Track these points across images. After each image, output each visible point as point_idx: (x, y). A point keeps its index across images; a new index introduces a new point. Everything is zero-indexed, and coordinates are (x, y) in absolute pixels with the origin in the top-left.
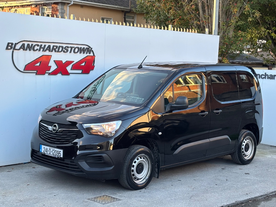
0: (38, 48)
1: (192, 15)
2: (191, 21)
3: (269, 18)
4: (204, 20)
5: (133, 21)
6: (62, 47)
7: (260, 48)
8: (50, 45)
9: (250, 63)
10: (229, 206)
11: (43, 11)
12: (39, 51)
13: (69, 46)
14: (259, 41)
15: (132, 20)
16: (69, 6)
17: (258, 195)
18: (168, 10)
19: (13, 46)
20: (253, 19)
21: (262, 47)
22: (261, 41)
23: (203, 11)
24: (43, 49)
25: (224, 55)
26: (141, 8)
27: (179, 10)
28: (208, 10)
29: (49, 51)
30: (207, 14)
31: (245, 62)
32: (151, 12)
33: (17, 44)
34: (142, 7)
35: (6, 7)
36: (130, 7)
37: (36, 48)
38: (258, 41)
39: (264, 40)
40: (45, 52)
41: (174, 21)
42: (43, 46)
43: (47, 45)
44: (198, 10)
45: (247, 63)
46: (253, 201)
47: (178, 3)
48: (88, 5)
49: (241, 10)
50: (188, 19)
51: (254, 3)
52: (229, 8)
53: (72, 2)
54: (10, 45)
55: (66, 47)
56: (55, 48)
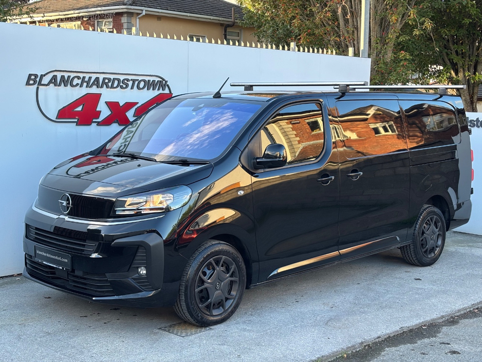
0: (79, 82)
1: (328, 26)
2: (326, 38)
3: (446, 31)
4: (346, 35)
6: (119, 80)
7: (433, 77)
8: (99, 78)
11: (99, 26)
12: (80, 87)
13: (130, 77)
14: (432, 67)
15: (238, 38)
16: (139, 18)
18: (290, 20)
19: (38, 79)
20: (422, 32)
21: (437, 77)
22: (435, 66)
23: (345, 20)
24: (88, 83)
26: (249, 19)
27: (308, 20)
28: (353, 19)
29: (97, 87)
30: (351, 26)
32: (265, 25)
33: (44, 75)
34: (251, 18)
36: (233, 18)
37: (76, 81)
38: (431, 66)
39: (440, 65)
40: (90, 89)
41: (299, 37)
42: (86, 79)
43: (94, 76)
44: (338, 20)
46: (429, 326)
47: (305, 9)
48: (169, 15)
49: (404, 19)
50: (321, 33)
51: (425, 7)
52: (385, 16)
53: (144, 12)
54: (33, 77)
55: (125, 79)
56: (107, 81)
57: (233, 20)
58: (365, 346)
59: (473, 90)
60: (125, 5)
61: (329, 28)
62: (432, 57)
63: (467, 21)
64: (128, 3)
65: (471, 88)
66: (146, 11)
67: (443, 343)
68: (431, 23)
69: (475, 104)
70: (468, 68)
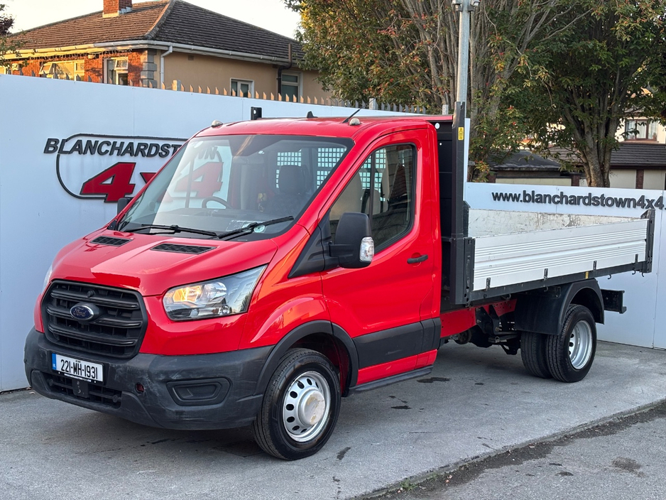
0: (109, 148)
1: (415, 74)
2: (414, 88)
3: (568, 80)
4: (439, 85)
5: (297, 87)
6: (157, 146)
7: (553, 139)
8: (132, 143)
9: (534, 169)
10: (490, 457)
11: (110, 66)
12: (110, 154)
13: (171, 143)
14: (551, 126)
15: (295, 84)
16: (164, 57)
17: (547, 433)
18: (367, 64)
19: (59, 146)
20: (535, 84)
21: (557, 139)
22: (555, 125)
23: (437, 66)
24: (119, 150)
25: (480, 155)
26: (311, 59)
27: (390, 65)
28: (448, 65)
29: (131, 155)
30: (446, 74)
31: (524, 166)
32: (333, 67)
33: (67, 140)
34: (314, 57)
35: (32, 58)
36: (289, 57)
37: (104, 148)
38: (549, 125)
39: (562, 124)
40: (122, 157)
41: (379, 88)
42: (118, 145)
43: (127, 142)
44: (429, 66)
45: (528, 170)
46: (537, 446)
47: (387, 51)
48: (204, 54)
49: (513, 65)
50: (407, 84)
51: (540, 51)
52: (489, 63)
53: (171, 48)
54: (53, 143)
55: (165, 145)
56: (142, 147)
57: (289, 60)
58: (461, 467)
59: (604, 157)
60: (146, 39)
61: (417, 76)
62: (551, 114)
63: (595, 68)
64: (150, 37)
65: (602, 154)
66: (173, 47)
67: (554, 464)
68: (546, 72)
69: (606, 174)
70: (597, 128)
